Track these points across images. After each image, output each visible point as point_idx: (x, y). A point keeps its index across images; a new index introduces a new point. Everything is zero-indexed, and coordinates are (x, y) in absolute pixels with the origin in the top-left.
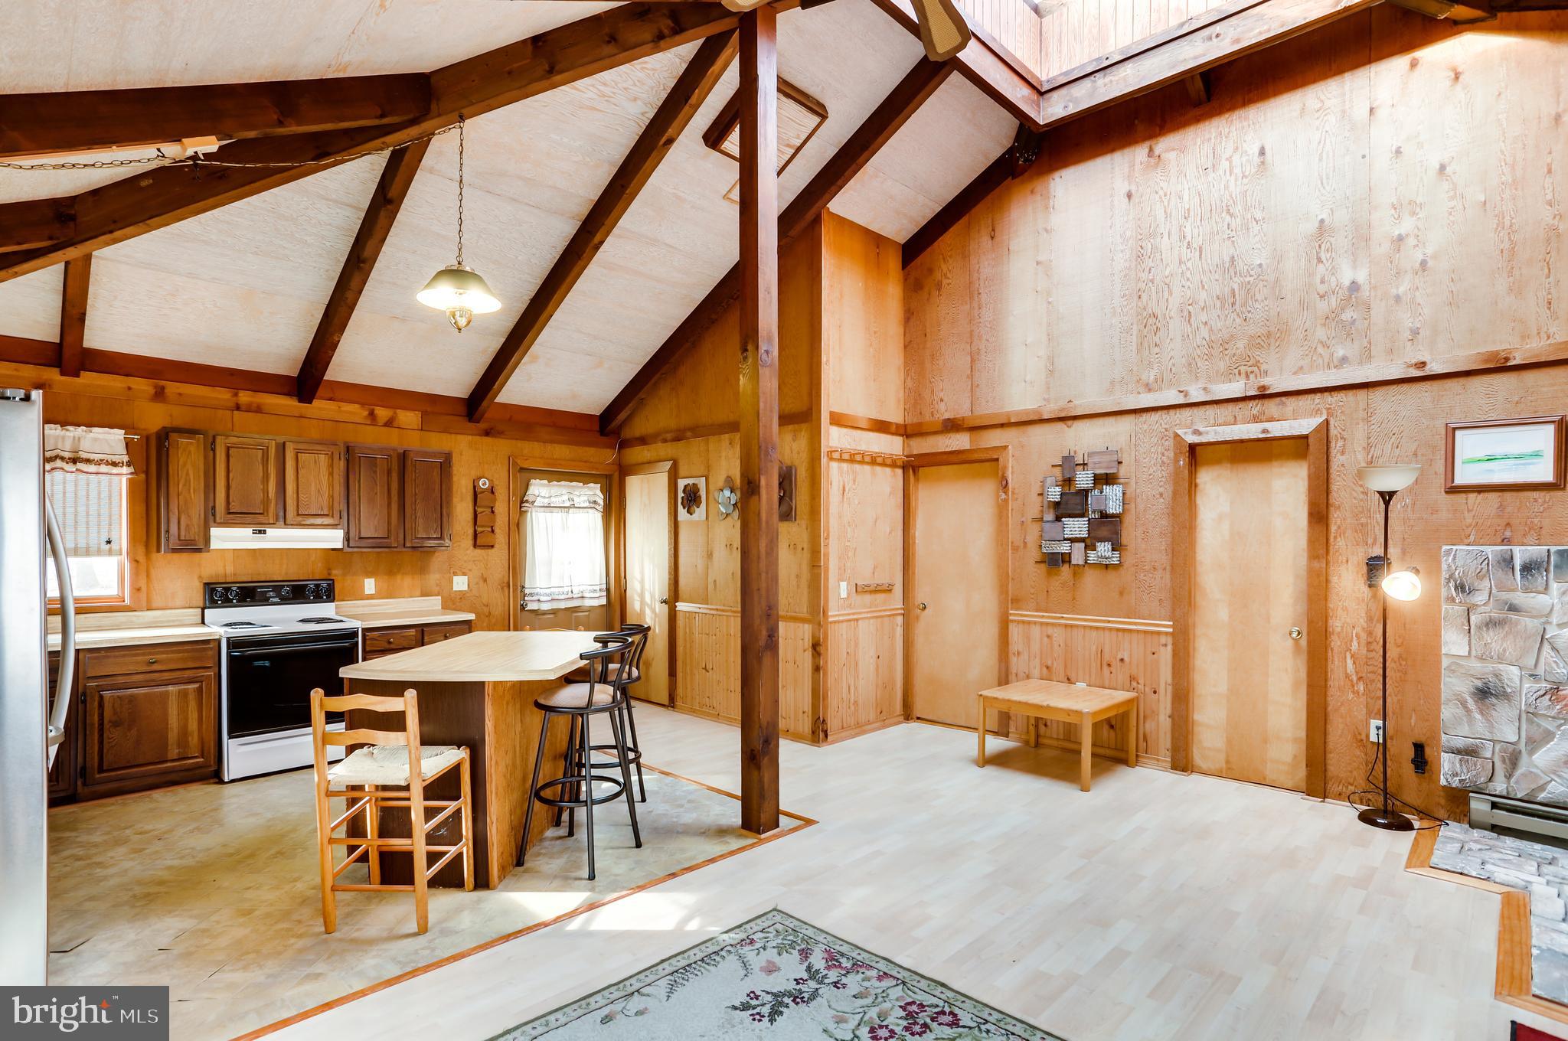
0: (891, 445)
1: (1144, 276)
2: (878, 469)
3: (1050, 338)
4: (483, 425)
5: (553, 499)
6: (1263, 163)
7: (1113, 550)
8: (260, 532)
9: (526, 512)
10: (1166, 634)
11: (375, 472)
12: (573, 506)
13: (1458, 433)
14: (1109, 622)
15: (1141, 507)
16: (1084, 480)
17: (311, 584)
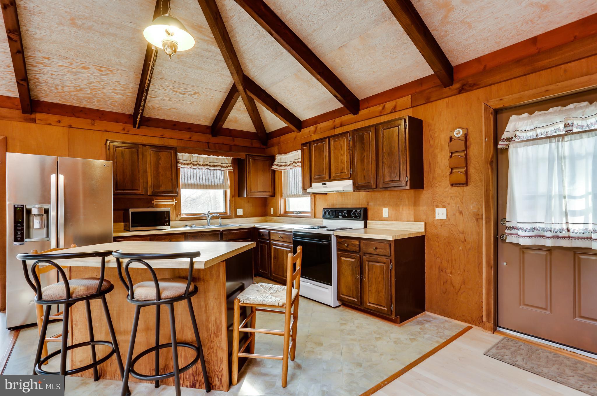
5: (539, 131)
8: (324, 184)
11: (364, 143)
17: (354, 210)
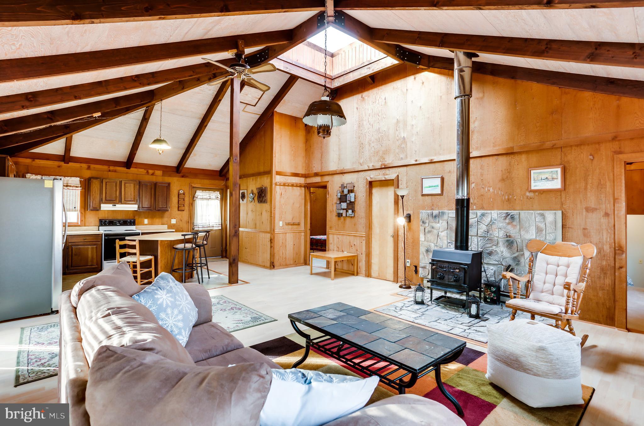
0: (301, 181)
1: (360, 132)
2: (295, 188)
3: (339, 149)
4: (181, 174)
5: (204, 196)
6: (385, 102)
7: (352, 212)
8: (114, 205)
9: (195, 200)
10: (364, 236)
11: (147, 189)
12: (210, 199)
13: (423, 179)
14: (352, 233)
15: (359, 199)
16: (346, 191)
17: (129, 221)
